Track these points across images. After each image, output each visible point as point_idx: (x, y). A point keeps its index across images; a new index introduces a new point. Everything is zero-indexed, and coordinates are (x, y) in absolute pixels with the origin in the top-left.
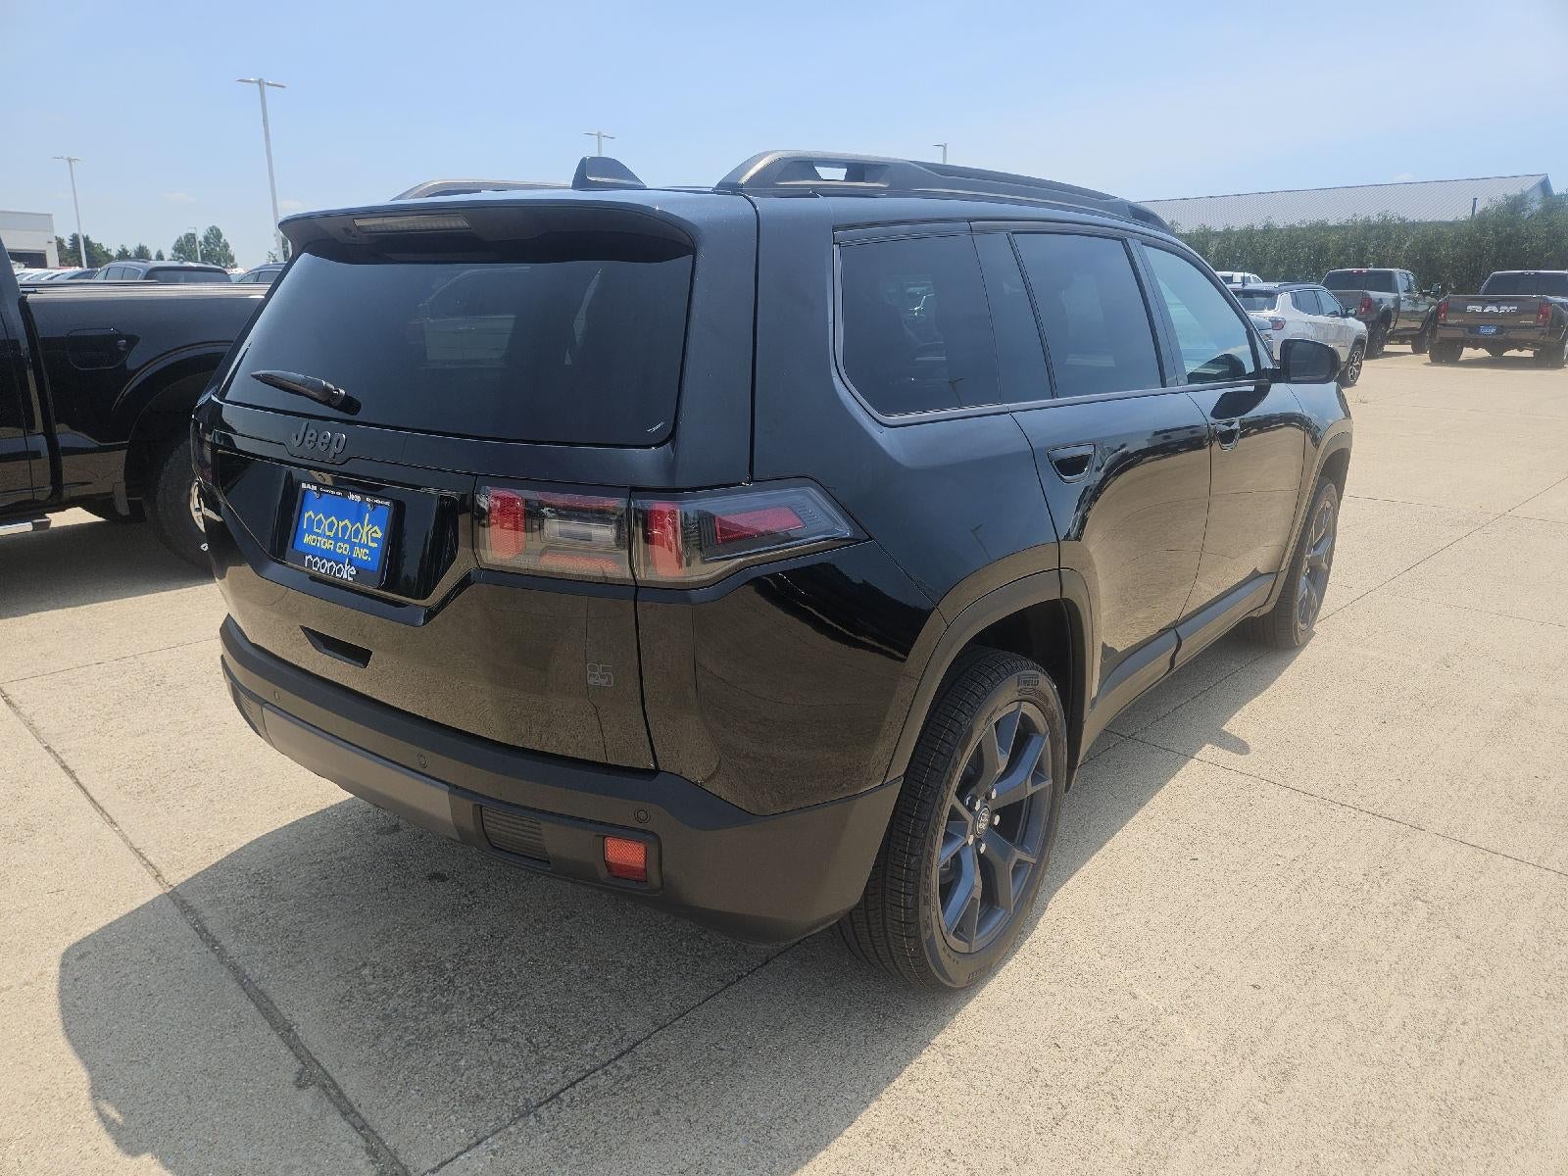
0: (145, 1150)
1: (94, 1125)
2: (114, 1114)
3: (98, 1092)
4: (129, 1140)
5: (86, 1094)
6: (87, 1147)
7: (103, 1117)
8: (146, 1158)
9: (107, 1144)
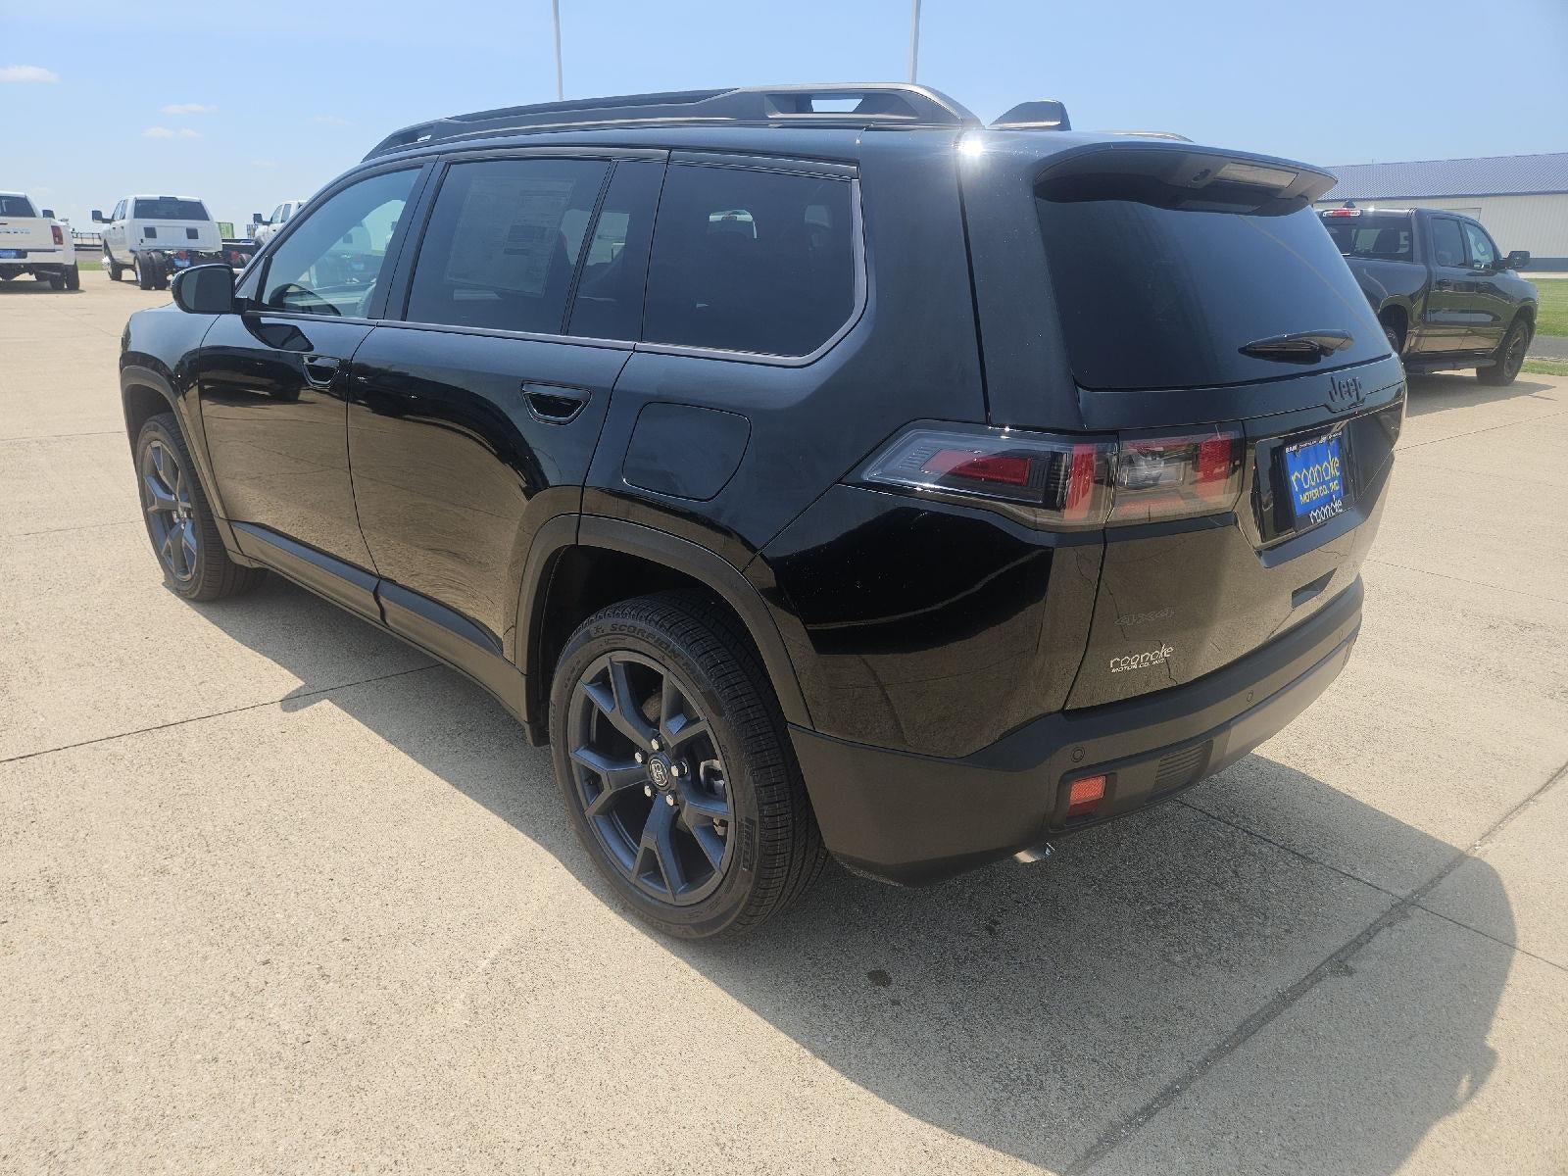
0: (1484, 1047)
1: (1486, 1093)
2: (1465, 1084)
3: (1450, 1106)
4: (1482, 1063)
5: (1458, 1117)
6: (1510, 1089)
7: (1472, 1092)
8: (1490, 1043)
9: (1496, 1077)
